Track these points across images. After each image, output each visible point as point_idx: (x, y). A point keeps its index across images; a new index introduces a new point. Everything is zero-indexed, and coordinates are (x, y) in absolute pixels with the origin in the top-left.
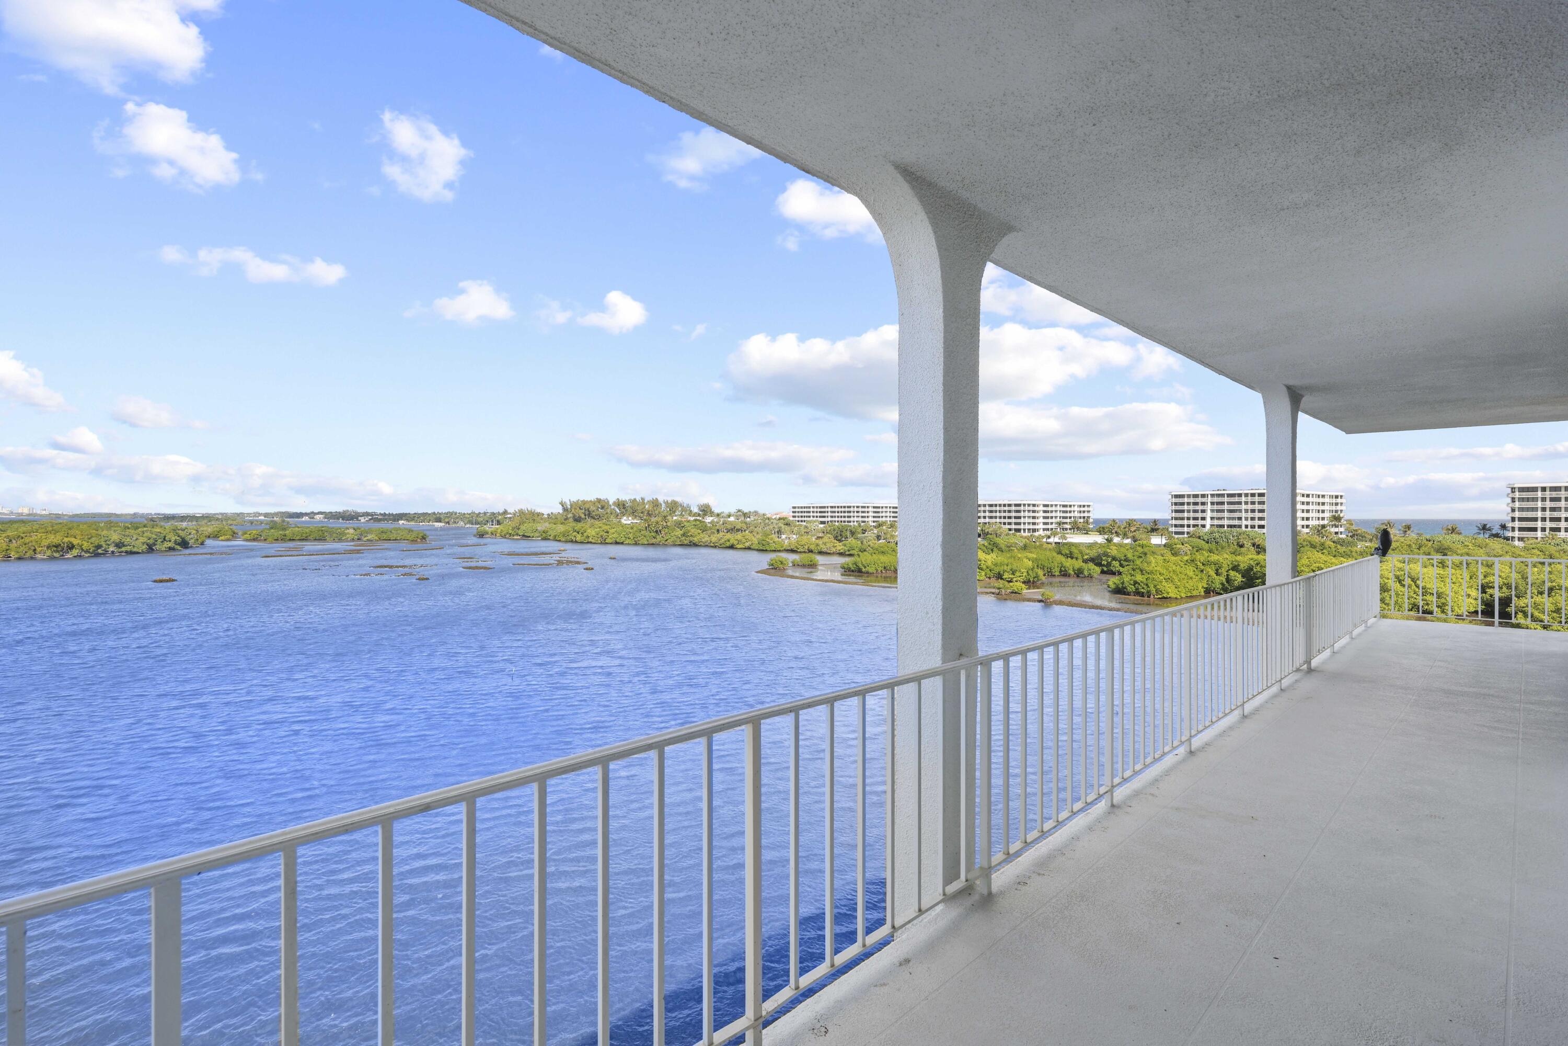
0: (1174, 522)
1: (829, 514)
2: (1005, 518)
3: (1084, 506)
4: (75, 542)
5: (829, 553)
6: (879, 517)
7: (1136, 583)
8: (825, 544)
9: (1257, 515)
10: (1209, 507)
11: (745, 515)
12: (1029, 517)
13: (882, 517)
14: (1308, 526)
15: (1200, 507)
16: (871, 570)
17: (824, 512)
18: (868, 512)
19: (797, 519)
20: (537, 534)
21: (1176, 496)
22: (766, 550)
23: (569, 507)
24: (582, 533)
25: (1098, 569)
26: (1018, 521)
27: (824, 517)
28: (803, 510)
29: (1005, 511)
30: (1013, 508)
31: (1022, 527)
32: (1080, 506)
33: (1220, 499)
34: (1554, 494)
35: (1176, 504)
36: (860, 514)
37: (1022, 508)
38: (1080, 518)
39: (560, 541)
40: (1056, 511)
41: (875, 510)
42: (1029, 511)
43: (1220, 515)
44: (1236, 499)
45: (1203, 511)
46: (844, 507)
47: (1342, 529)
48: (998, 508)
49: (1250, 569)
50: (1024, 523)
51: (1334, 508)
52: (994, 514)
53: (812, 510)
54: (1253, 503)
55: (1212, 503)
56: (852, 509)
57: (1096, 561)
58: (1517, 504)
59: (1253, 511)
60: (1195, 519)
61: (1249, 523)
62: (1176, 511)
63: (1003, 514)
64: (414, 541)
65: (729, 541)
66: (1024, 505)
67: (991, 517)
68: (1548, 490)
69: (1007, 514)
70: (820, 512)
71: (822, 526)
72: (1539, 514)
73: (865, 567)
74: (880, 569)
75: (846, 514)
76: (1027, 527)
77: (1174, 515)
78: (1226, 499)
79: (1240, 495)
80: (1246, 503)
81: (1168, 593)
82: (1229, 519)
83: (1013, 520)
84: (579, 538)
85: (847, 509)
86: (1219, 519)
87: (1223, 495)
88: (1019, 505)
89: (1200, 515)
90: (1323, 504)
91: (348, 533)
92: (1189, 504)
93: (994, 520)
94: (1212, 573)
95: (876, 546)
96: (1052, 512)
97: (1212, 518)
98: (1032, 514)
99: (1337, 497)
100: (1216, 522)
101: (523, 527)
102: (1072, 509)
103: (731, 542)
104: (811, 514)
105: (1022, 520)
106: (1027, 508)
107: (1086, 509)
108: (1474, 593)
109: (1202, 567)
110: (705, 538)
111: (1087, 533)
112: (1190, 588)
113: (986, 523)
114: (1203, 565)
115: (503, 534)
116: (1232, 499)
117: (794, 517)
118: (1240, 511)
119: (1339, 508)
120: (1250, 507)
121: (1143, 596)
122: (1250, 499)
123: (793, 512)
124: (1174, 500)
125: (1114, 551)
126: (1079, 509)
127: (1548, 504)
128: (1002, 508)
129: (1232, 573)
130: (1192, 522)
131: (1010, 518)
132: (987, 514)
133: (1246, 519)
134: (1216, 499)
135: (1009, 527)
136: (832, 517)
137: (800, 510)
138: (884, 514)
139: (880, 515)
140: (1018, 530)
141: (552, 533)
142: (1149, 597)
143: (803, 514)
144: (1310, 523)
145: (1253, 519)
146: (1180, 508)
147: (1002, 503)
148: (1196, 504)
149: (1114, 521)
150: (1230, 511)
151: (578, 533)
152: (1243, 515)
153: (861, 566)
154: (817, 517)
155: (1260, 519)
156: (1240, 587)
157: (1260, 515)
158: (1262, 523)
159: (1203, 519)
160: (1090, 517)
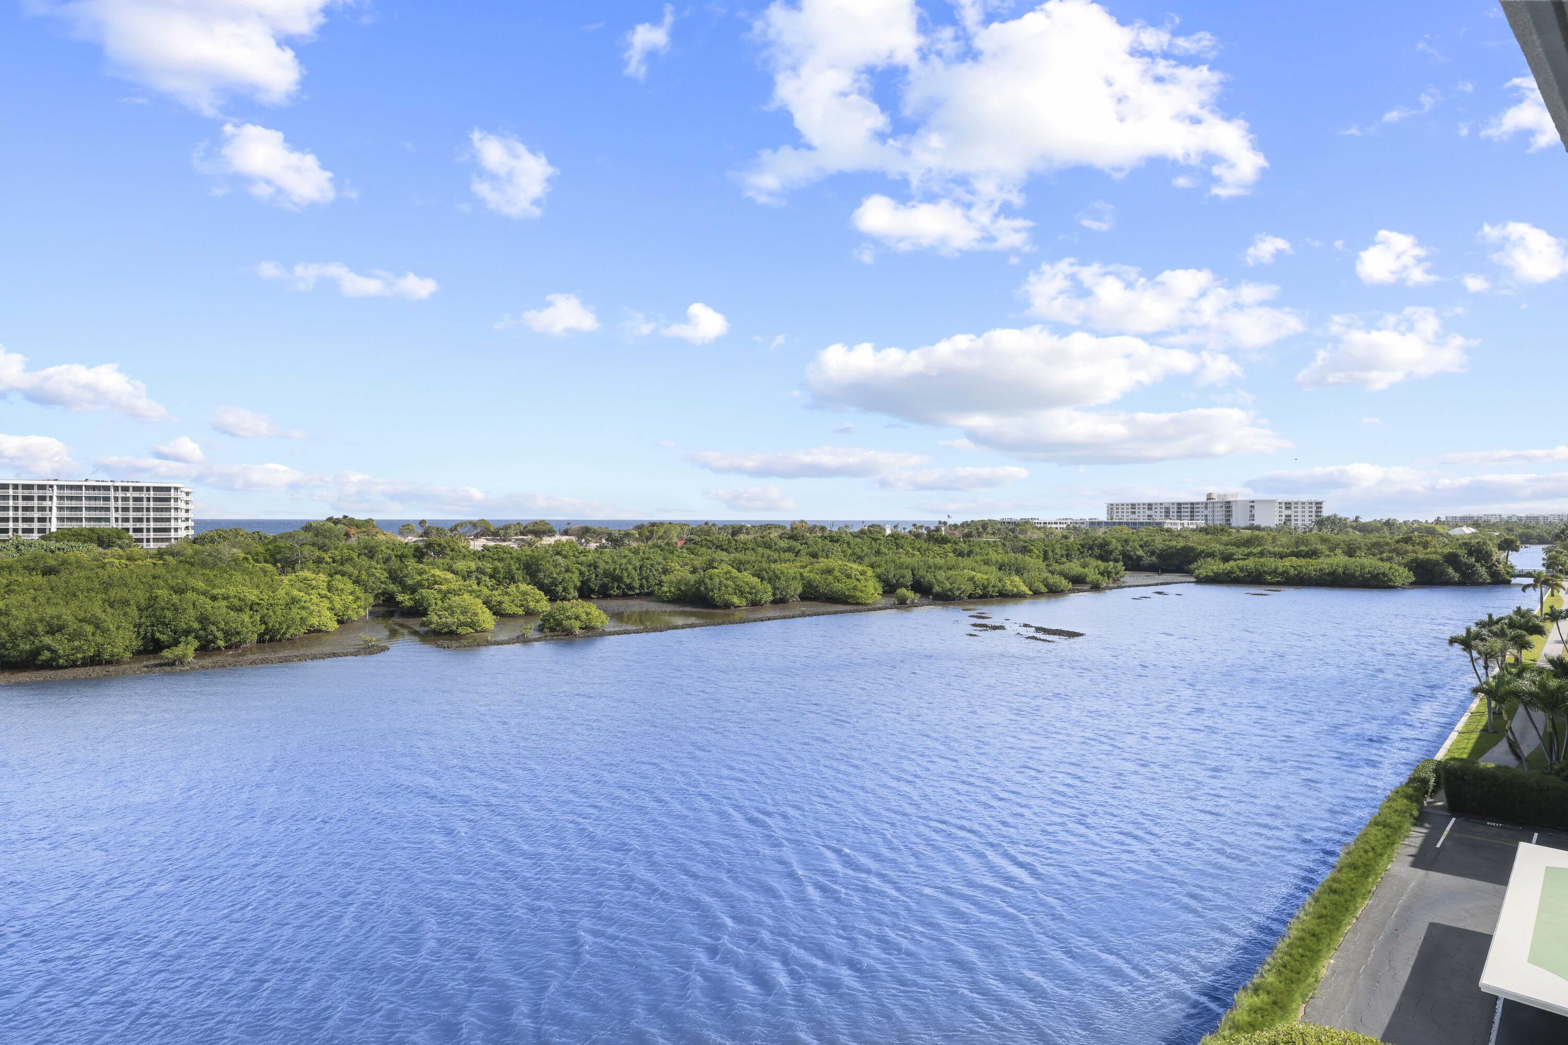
34: (27, 493)
68: (20, 487)
72: (11, 514)
127: (21, 503)
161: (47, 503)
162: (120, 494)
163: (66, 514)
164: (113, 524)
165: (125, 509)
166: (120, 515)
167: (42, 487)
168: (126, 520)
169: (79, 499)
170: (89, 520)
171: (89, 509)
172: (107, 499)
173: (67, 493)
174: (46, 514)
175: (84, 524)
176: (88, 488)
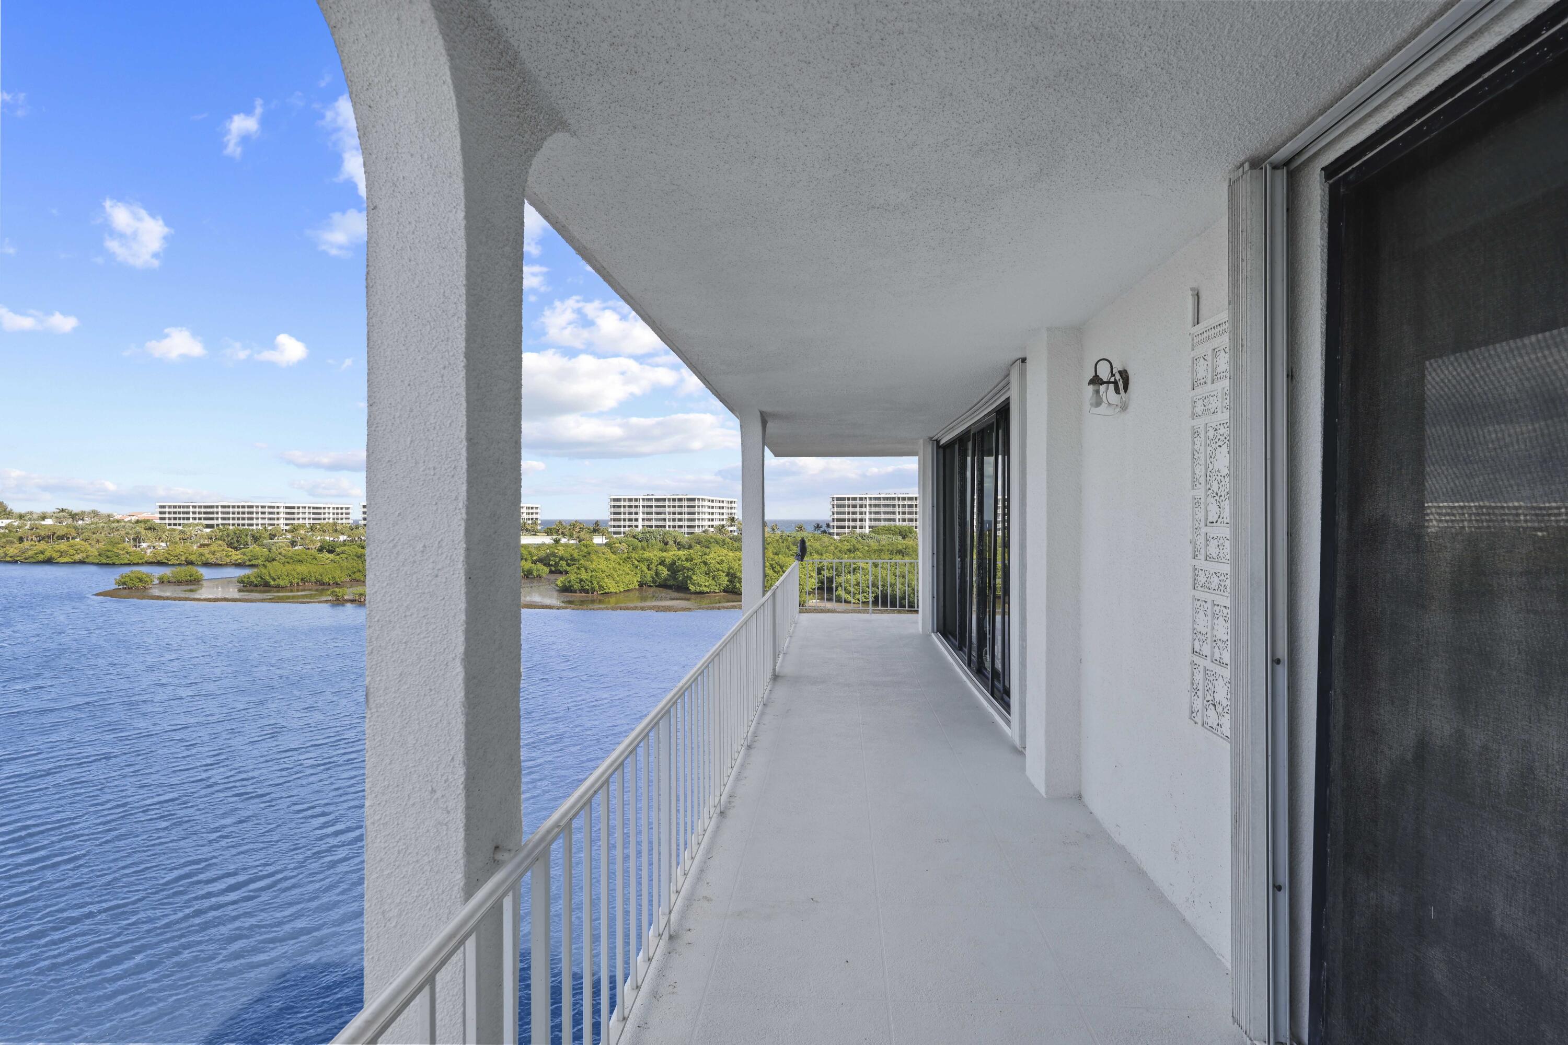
0: (613, 523)
1: (220, 516)
3: (532, 508)
5: (221, 565)
6: (294, 519)
7: (581, 580)
8: (213, 553)
9: (677, 517)
10: (641, 510)
11: (74, 516)
13: (298, 519)
14: (712, 526)
15: (633, 510)
16: (282, 583)
17: (212, 513)
18: (278, 513)
19: (167, 521)
21: (615, 500)
22: (114, 564)
25: (546, 569)
27: (211, 519)
28: (178, 510)
32: (529, 508)
33: (649, 503)
34: (854, 503)
35: (614, 507)
36: (267, 516)
38: (529, 519)
43: (649, 517)
44: (662, 503)
45: (636, 513)
46: (243, 507)
47: (735, 528)
49: (673, 563)
51: (730, 511)
53: (191, 510)
54: (674, 507)
55: (643, 507)
56: (254, 510)
57: (544, 561)
58: (835, 510)
59: (674, 513)
60: (630, 520)
61: (671, 523)
62: (615, 513)
65: (42, 553)
68: (850, 499)
70: (205, 513)
71: (208, 530)
72: (847, 517)
73: (274, 580)
74: (295, 582)
75: (246, 516)
77: (612, 517)
78: (654, 503)
79: (664, 500)
80: (669, 507)
81: (609, 589)
82: (656, 520)
85: (246, 510)
86: (649, 520)
87: (651, 500)
89: (633, 517)
90: (723, 508)
92: (624, 507)
94: (645, 569)
95: (290, 554)
97: (643, 520)
99: (731, 502)
100: (646, 523)
103: (48, 554)
104: (191, 516)
107: (534, 511)
108: (815, 574)
109: (637, 564)
111: (535, 535)
112: (627, 583)
114: (638, 561)
116: (659, 503)
117: (161, 519)
118: (665, 513)
119: (733, 511)
120: (672, 510)
121: (588, 593)
122: (672, 503)
123: (161, 513)
124: (613, 503)
125: (561, 551)
126: (527, 511)
127: (851, 509)
129: (660, 567)
130: (627, 523)
133: (669, 520)
134: (646, 503)
136: (224, 519)
137: (172, 510)
138: (301, 516)
139: (296, 516)
142: (593, 593)
143: (178, 516)
144: (715, 523)
145: (674, 520)
146: (618, 510)
148: (630, 507)
149: (560, 522)
150: (657, 513)
152: (667, 517)
153: (268, 578)
154: (200, 519)
155: (680, 520)
156: (666, 580)
157: (680, 517)
158: (681, 523)
159: (636, 520)
160: (537, 519)
161: (863, 509)
162: (901, 503)
163: (873, 516)
164: (897, 523)
165: (904, 513)
166: (901, 517)
167: (861, 499)
168: (904, 520)
169: (879, 506)
170: (885, 520)
171: (885, 513)
172: (894, 506)
173: (874, 502)
174: (863, 516)
175: (882, 523)
176: (884, 499)
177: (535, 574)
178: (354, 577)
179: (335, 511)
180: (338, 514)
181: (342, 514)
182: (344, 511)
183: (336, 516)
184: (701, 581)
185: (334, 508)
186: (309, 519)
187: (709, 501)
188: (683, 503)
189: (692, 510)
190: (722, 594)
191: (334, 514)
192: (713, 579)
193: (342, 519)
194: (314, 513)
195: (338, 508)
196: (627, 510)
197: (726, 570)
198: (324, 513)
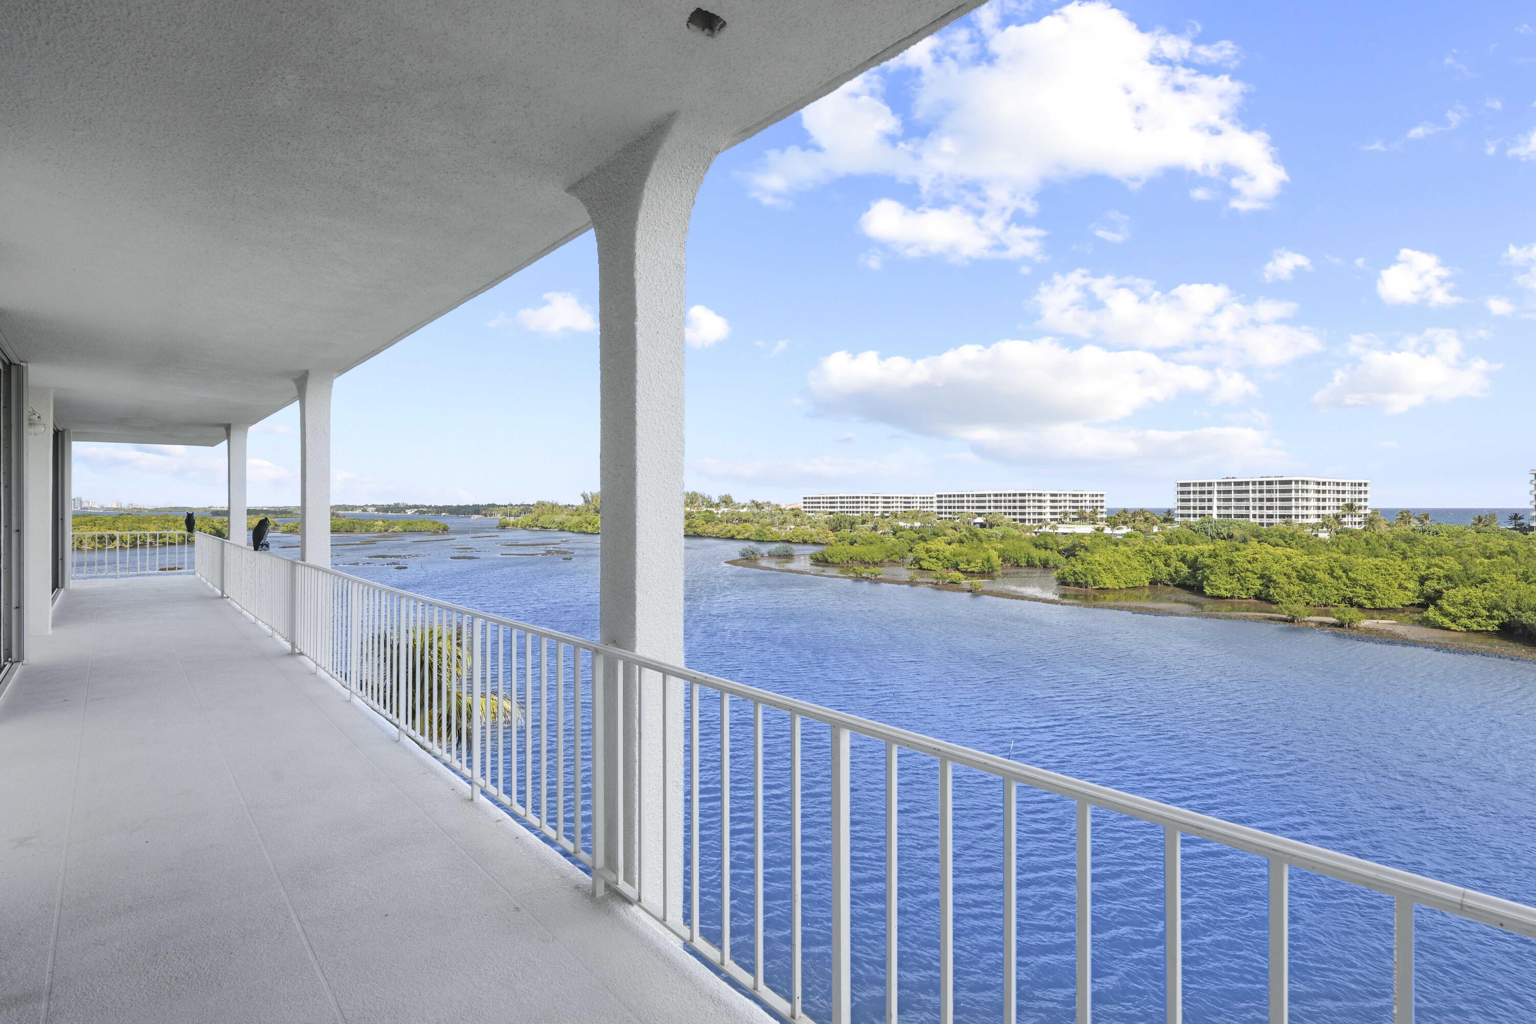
0: (1180, 512)
1: (839, 505)
2: (1010, 507)
3: (1097, 495)
4: (117, 534)
6: (889, 507)
7: (1075, 573)
8: (817, 534)
9: (1266, 504)
10: (1215, 496)
11: (758, 506)
12: (1034, 507)
13: (893, 507)
15: (1206, 496)
16: (836, 560)
17: (834, 503)
18: (877, 502)
19: (808, 510)
20: (554, 526)
21: (1182, 485)
22: (763, 541)
23: (590, 499)
24: (593, 525)
26: (1023, 511)
27: (834, 507)
28: (814, 500)
29: (1010, 501)
30: (1018, 498)
31: (1027, 517)
32: (1093, 495)
33: (1227, 488)
35: (1182, 493)
36: (869, 505)
37: (1027, 498)
38: (1091, 507)
39: (573, 532)
40: (1065, 501)
41: (885, 500)
42: (1034, 501)
43: (1226, 504)
44: (1244, 488)
45: (1210, 500)
46: (853, 498)
48: (1003, 498)
49: (1196, 559)
50: (1029, 514)
51: (1356, 496)
52: (999, 504)
53: (822, 500)
54: (1261, 491)
55: (1219, 492)
56: (860, 500)
59: (1261, 500)
60: (1202, 508)
61: (1257, 512)
62: (1183, 500)
63: (1007, 504)
64: (435, 533)
66: (1029, 495)
67: (996, 507)
69: (1012, 504)
70: (830, 503)
71: (827, 516)
73: (833, 557)
74: (845, 560)
75: (855, 505)
76: (1032, 517)
77: (1179, 504)
78: (1233, 488)
79: (1247, 483)
80: (1254, 491)
82: (1236, 508)
83: (1018, 510)
84: (590, 529)
85: (855, 500)
86: (1226, 508)
87: (1229, 484)
88: (1024, 495)
89: (1206, 504)
90: (1344, 492)
91: (377, 525)
92: (1195, 492)
93: (999, 510)
94: (1161, 564)
95: (865, 537)
96: (1060, 501)
97: (1219, 508)
98: (1037, 504)
99: (1360, 485)
100: (1223, 512)
101: (541, 519)
102: (1084, 498)
103: (732, 532)
104: (821, 505)
105: (1027, 510)
106: (1032, 498)
107: (1099, 498)
108: (1412, 585)
109: (1151, 558)
110: (710, 529)
112: (1132, 579)
113: (991, 513)
114: (1153, 555)
115: (523, 525)
116: (1239, 488)
117: (805, 507)
118: (1248, 500)
119: (1360, 496)
120: (1258, 495)
121: (1081, 587)
122: (1257, 487)
123: (804, 503)
124: (1180, 489)
125: (1091, 541)
126: (1091, 498)
128: (1008, 498)
129: (1181, 563)
130: (1198, 512)
131: (1015, 507)
132: (992, 504)
133: (1254, 508)
134: (1222, 488)
135: (1014, 517)
136: (841, 507)
137: (811, 500)
138: (894, 505)
139: (891, 505)
140: (1023, 521)
141: (569, 524)
142: (1086, 587)
143: (814, 505)
144: (1327, 512)
145: (1261, 508)
146: (1186, 496)
147: (1007, 492)
148: (1202, 492)
150: (1238, 500)
151: (590, 524)
152: (1251, 504)
153: (827, 556)
154: (827, 507)
155: (1269, 508)
156: (1186, 578)
157: (1269, 504)
158: (1270, 512)
159: (1210, 508)
160: (1102, 507)
177: (1051, 564)
178: (891, 558)
179: (922, 500)
180: (924, 503)
181: (927, 503)
182: (929, 500)
183: (922, 505)
184: (1220, 583)
185: (920, 498)
186: (901, 507)
187: (1318, 483)
188: (1274, 487)
189: (1286, 495)
190: (1252, 600)
191: (920, 503)
192: (1239, 581)
193: (927, 507)
194: (905, 503)
195: (924, 498)
196: (1198, 496)
197: (1259, 571)
198: (913, 502)
